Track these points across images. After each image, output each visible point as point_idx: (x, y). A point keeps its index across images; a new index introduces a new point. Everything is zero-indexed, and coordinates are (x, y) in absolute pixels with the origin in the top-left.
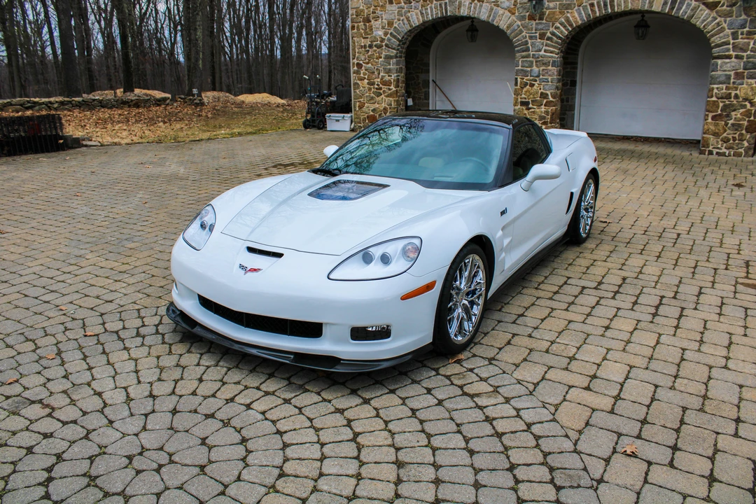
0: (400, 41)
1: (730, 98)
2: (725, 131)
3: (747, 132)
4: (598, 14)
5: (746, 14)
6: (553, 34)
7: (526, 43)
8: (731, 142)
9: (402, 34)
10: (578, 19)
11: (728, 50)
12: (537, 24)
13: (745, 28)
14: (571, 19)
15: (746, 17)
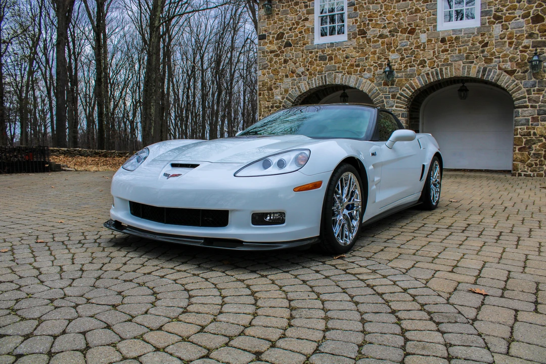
0: (293, 103)
1: (530, 135)
2: (529, 159)
3: (545, 159)
4: (432, 80)
5: (535, 78)
6: (401, 95)
7: (383, 102)
8: (534, 166)
9: (295, 98)
10: (419, 84)
11: (525, 102)
12: (389, 88)
13: (535, 87)
14: (413, 84)
15: (535, 80)
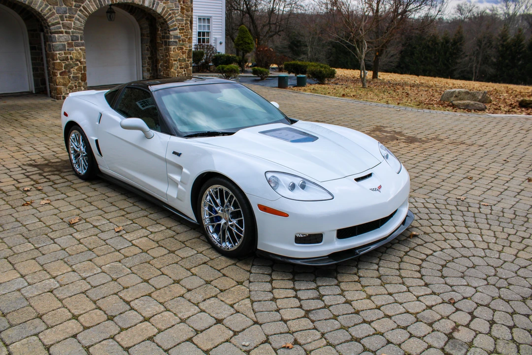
1: (68, 60)
2: (70, 82)
3: (82, 81)
5: (65, 5)
8: (74, 88)
11: (60, 28)
13: (67, 13)
15: (66, 7)
